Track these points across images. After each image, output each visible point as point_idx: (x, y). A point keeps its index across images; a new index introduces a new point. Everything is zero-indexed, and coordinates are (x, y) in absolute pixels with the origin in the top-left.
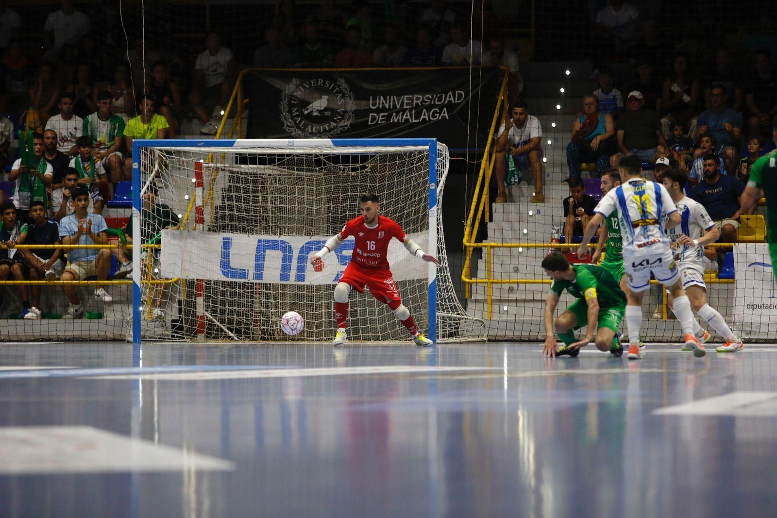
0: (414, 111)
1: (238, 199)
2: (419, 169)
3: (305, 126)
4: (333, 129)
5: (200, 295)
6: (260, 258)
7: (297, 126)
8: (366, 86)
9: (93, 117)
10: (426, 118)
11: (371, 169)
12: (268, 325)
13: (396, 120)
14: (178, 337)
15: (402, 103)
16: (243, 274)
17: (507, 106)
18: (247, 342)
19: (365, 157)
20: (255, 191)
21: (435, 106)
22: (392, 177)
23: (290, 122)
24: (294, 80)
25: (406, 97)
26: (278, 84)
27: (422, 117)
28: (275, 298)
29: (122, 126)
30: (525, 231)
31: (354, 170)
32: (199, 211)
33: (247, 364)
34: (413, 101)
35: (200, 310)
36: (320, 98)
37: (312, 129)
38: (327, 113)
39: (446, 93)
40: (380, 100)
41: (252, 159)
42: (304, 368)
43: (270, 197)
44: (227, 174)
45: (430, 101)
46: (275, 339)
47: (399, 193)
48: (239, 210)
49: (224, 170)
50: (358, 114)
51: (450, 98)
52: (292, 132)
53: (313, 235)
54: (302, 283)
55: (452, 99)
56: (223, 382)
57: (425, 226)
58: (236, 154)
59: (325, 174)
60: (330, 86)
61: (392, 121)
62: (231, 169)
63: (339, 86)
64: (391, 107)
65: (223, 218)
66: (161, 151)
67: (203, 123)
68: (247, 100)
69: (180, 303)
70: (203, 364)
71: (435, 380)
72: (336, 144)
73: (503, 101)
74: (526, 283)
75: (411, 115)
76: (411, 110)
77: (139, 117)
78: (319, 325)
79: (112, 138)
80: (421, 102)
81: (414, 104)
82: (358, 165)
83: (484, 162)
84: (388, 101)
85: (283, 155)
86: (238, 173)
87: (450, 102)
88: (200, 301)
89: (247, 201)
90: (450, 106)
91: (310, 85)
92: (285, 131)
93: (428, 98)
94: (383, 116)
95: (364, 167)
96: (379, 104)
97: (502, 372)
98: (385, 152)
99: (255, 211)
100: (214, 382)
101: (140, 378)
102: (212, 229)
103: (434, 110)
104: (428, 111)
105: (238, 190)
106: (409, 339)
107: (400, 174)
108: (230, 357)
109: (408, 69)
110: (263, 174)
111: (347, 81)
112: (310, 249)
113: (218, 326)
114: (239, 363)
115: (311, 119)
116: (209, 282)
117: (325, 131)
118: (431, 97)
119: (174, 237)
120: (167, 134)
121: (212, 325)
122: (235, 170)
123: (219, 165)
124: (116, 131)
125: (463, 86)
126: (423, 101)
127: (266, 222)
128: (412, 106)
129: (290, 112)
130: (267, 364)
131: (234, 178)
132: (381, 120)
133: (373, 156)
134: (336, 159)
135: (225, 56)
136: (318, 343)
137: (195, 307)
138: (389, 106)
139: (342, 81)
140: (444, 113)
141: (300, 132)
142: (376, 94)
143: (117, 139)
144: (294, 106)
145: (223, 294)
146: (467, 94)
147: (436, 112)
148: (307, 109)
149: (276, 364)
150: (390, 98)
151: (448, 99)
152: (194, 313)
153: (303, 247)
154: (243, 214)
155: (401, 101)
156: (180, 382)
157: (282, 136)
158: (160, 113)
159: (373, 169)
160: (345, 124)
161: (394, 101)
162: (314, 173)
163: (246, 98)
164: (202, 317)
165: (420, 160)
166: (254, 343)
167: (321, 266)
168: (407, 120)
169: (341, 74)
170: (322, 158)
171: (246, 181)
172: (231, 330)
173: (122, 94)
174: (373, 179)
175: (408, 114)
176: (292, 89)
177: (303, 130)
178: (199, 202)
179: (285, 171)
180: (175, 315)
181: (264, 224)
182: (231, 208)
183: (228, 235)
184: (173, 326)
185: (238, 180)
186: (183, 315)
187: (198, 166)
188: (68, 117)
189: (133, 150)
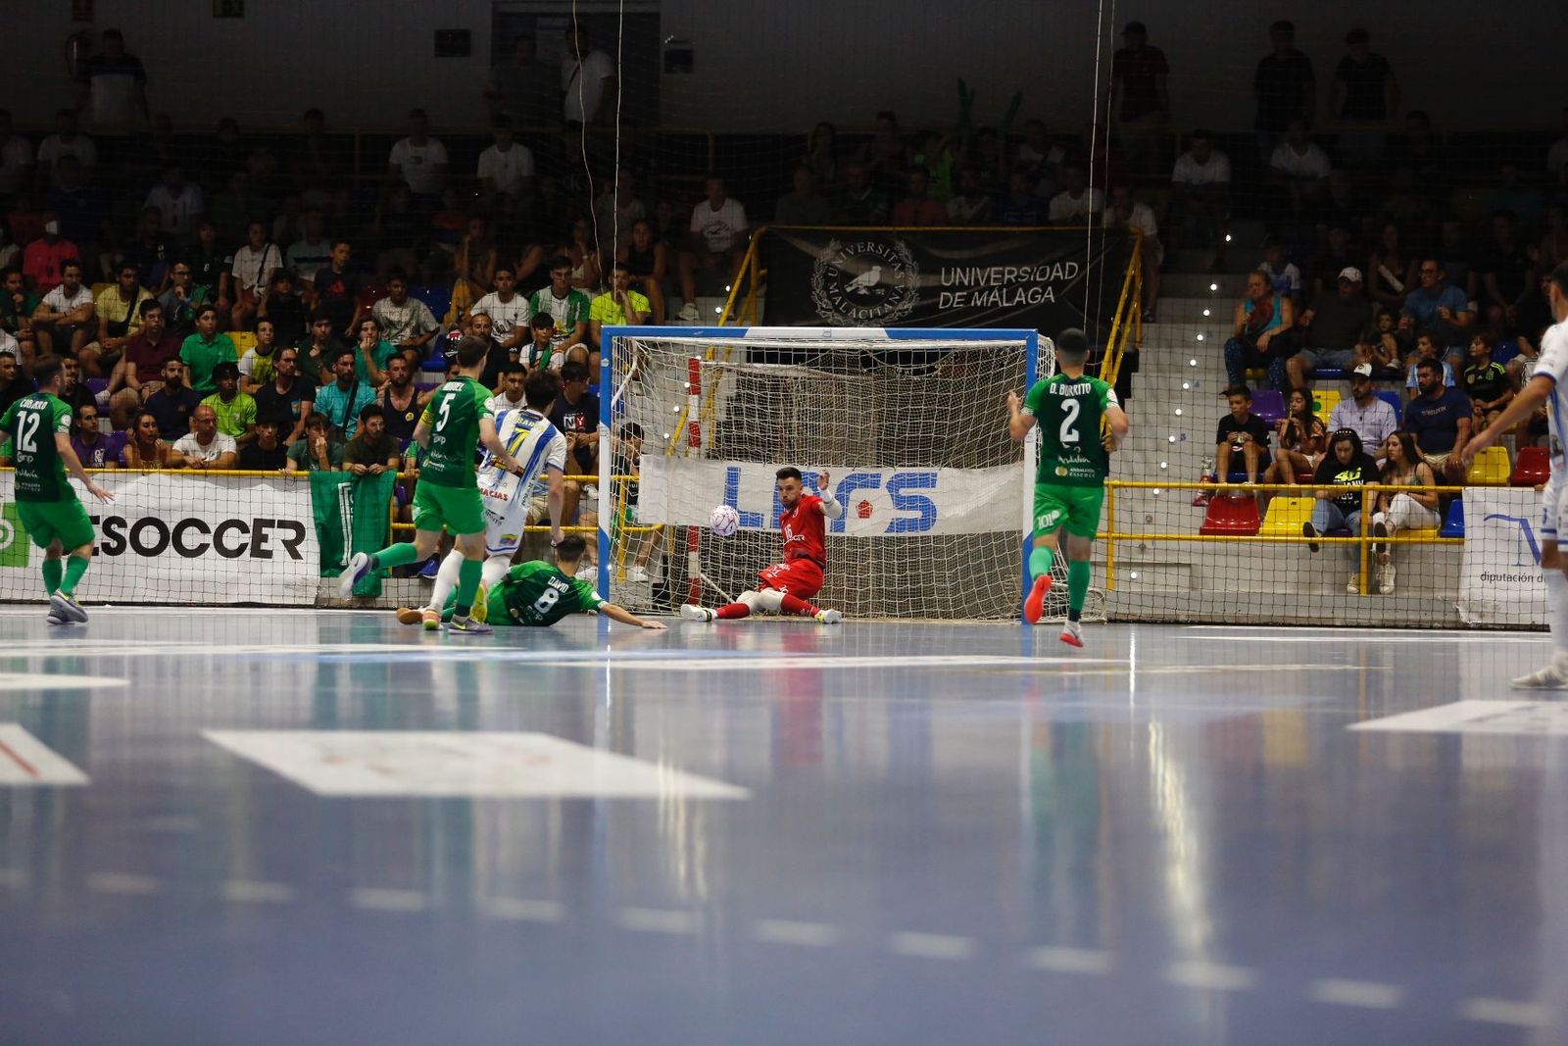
0: (1005, 290)
1: (750, 413)
2: (1010, 373)
3: (848, 309)
4: (887, 314)
5: (695, 550)
7: (836, 309)
8: (936, 253)
9: (544, 294)
10: (1022, 301)
11: (941, 371)
13: (979, 303)
14: (662, 608)
15: (989, 278)
16: (756, 520)
17: (1139, 285)
19: (933, 355)
20: (775, 401)
21: (1035, 283)
22: (971, 384)
23: (825, 303)
24: (832, 244)
25: (993, 269)
26: (807, 247)
27: (1017, 299)
29: (586, 306)
30: (1164, 465)
31: (917, 372)
32: (694, 428)
34: (1003, 275)
35: (694, 569)
36: (870, 270)
37: (857, 313)
38: (880, 292)
39: (1052, 265)
40: (955, 273)
41: (771, 356)
42: (841, 656)
43: (795, 410)
44: (734, 377)
45: (1028, 276)
47: (981, 407)
48: (751, 427)
49: (729, 370)
50: (925, 292)
51: (1057, 272)
52: (828, 318)
53: (858, 465)
54: (841, 535)
55: (1061, 274)
56: (727, 673)
57: (1018, 455)
58: (748, 348)
59: (876, 379)
60: (883, 253)
61: (973, 304)
62: (739, 369)
63: (897, 253)
64: (972, 284)
65: (728, 439)
66: (641, 342)
68: (763, 272)
69: (665, 559)
71: (1029, 676)
72: (892, 336)
73: (1133, 278)
74: (1166, 539)
75: (1001, 296)
76: (1000, 289)
77: (609, 295)
78: (865, 595)
79: (571, 323)
80: (1016, 278)
81: (1006, 279)
82: (924, 366)
83: (1104, 364)
84: (968, 275)
85: (816, 350)
86: (750, 375)
87: (1058, 278)
88: (694, 556)
89: (762, 415)
90: (1058, 285)
91: (856, 250)
92: (818, 316)
93: (1025, 272)
94: (959, 297)
95: (931, 370)
96: (955, 279)
97: (1127, 667)
98: (963, 348)
99: (775, 431)
100: (713, 673)
101: (608, 665)
102: (714, 455)
103: (1035, 289)
104: (1026, 291)
105: (750, 399)
106: (994, 616)
107: (985, 380)
109: (998, 229)
110: (787, 377)
111: (909, 245)
112: (853, 486)
113: (719, 594)
115: (856, 299)
116: (707, 531)
117: (876, 316)
118: (1029, 270)
119: (659, 465)
121: (710, 592)
122: (744, 370)
123: (723, 363)
124: (577, 314)
125: (1077, 254)
126: (1019, 276)
127: (790, 445)
128: (1003, 282)
129: (826, 288)
131: (744, 382)
132: (958, 303)
133: (945, 352)
134: (892, 356)
136: (863, 620)
137: (686, 567)
138: (970, 282)
139: (901, 246)
140: (1049, 294)
141: (840, 318)
142: (950, 265)
143: (578, 326)
144: (834, 279)
146: (1082, 267)
147: (1037, 292)
148: (851, 286)
150: (970, 272)
151: (1054, 274)
152: (686, 575)
153: (842, 483)
154: (757, 434)
155: (986, 275)
156: (664, 673)
157: (812, 323)
159: (946, 372)
160: (906, 307)
161: (976, 274)
162: (859, 377)
163: (763, 268)
164: (696, 581)
165: (1014, 359)
167: (868, 511)
168: (995, 303)
169: (900, 235)
170: (871, 355)
171: (762, 386)
173: (581, 261)
174: (945, 387)
175: (997, 294)
176: (829, 255)
177: (844, 315)
178: (693, 416)
179: (818, 373)
180: (658, 578)
181: (786, 449)
182: (739, 425)
183: (734, 464)
184: (655, 593)
185: (750, 385)
186: (669, 577)
187: (694, 364)
188: (505, 298)
189: (600, 340)
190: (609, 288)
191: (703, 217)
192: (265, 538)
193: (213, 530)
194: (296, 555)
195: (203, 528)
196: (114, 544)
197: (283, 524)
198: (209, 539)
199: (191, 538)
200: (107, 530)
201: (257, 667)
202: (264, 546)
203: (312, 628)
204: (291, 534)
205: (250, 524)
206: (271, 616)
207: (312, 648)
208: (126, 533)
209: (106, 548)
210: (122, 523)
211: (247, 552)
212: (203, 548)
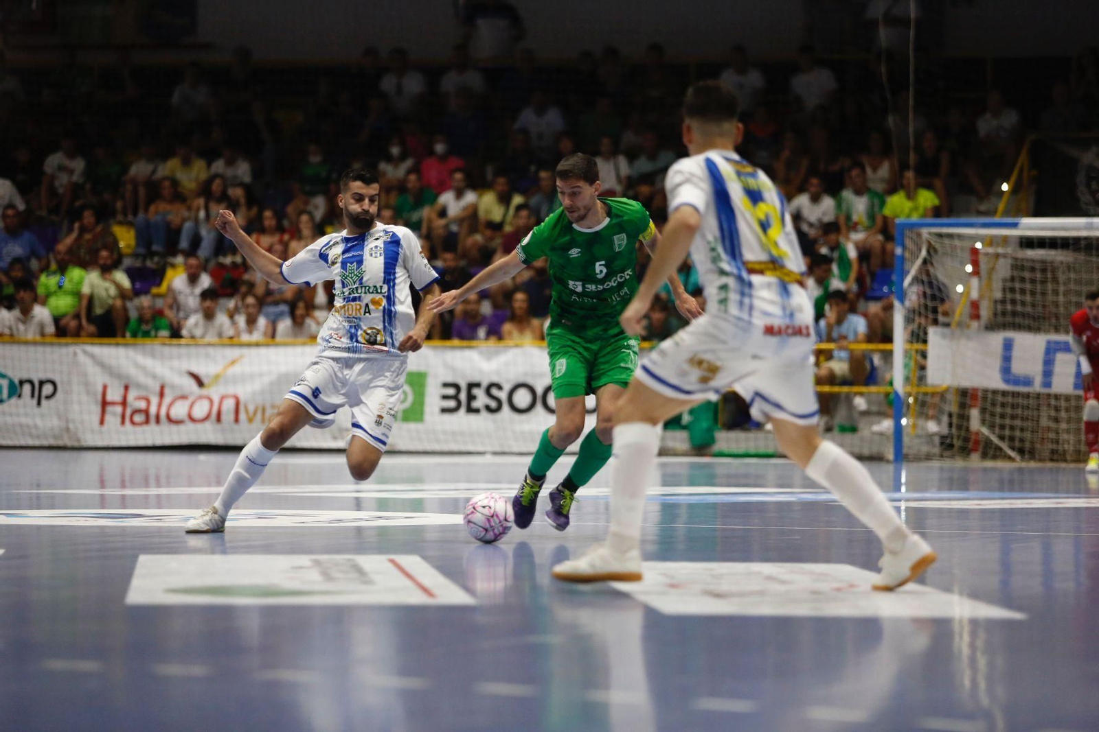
1: (1023, 291)
5: (975, 406)
6: (1048, 363)
7: (1096, 203)
9: (847, 194)
12: (1057, 442)
14: (947, 455)
16: (1028, 382)
18: (1033, 464)
20: (1044, 282)
23: (1088, 198)
24: (1093, 148)
26: (1073, 152)
28: (1067, 410)
29: (883, 204)
32: (975, 305)
33: (1032, 490)
35: (975, 421)
41: (1041, 243)
43: (1062, 289)
44: (1010, 261)
46: (1065, 461)
48: (1023, 304)
49: (1005, 256)
52: (1090, 209)
56: (1003, 512)
58: (1021, 237)
62: (1013, 254)
65: (1004, 313)
66: (930, 234)
67: (981, 199)
68: (1034, 172)
69: (950, 415)
70: (979, 490)
79: (872, 216)
85: (1079, 238)
86: (1023, 259)
88: (975, 413)
89: (1033, 293)
92: (1082, 209)
99: (1044, 306)
100: (993, 511)
102: (992, 327)
105: (1023, 280)
108: (1011, 482)
110: (1054, 262)
114: (1022, 490)
116: (986, 391)
119: (944, 336)
120: (937, 212)
121: (988, 443)
122: (1018, 255)
123: (1000, 250)
124: (876, 210)
129: (1088, 186)
130: (1057, 491)
131: (1018, 265)
135: (1010, 119)
137: (968, 421)
143: (876, 219)
144: (1094, 178)
145: (1003, 405)
149: (1067, 492)
152: (968, 429)
154: (1029, 309)
156: (950, 511)
158: (929, 187)
163: (1034, 169)
164: (977, 433)
166: (1039, 465)
171: (1033, 269)
172: (1013, 448)
176: (1091, 158)
178: (975, 295)
179: (1081, 257)
180: (945, 431)
181: (1053, 321)
182: (1013, 302)
183: (1010, 334)
184: (942, 444)
185: (1023, 268)
186: (954, 430)
187: (975, 252)
188: (815, 199)
189: (896, 234)
190: (902, 187)
191: (986, 125)
196: (493, 404)
200: (488, 392)
207: (657, 490)
208: (503, 395)
209: (488, 408)
210: (499, 387)
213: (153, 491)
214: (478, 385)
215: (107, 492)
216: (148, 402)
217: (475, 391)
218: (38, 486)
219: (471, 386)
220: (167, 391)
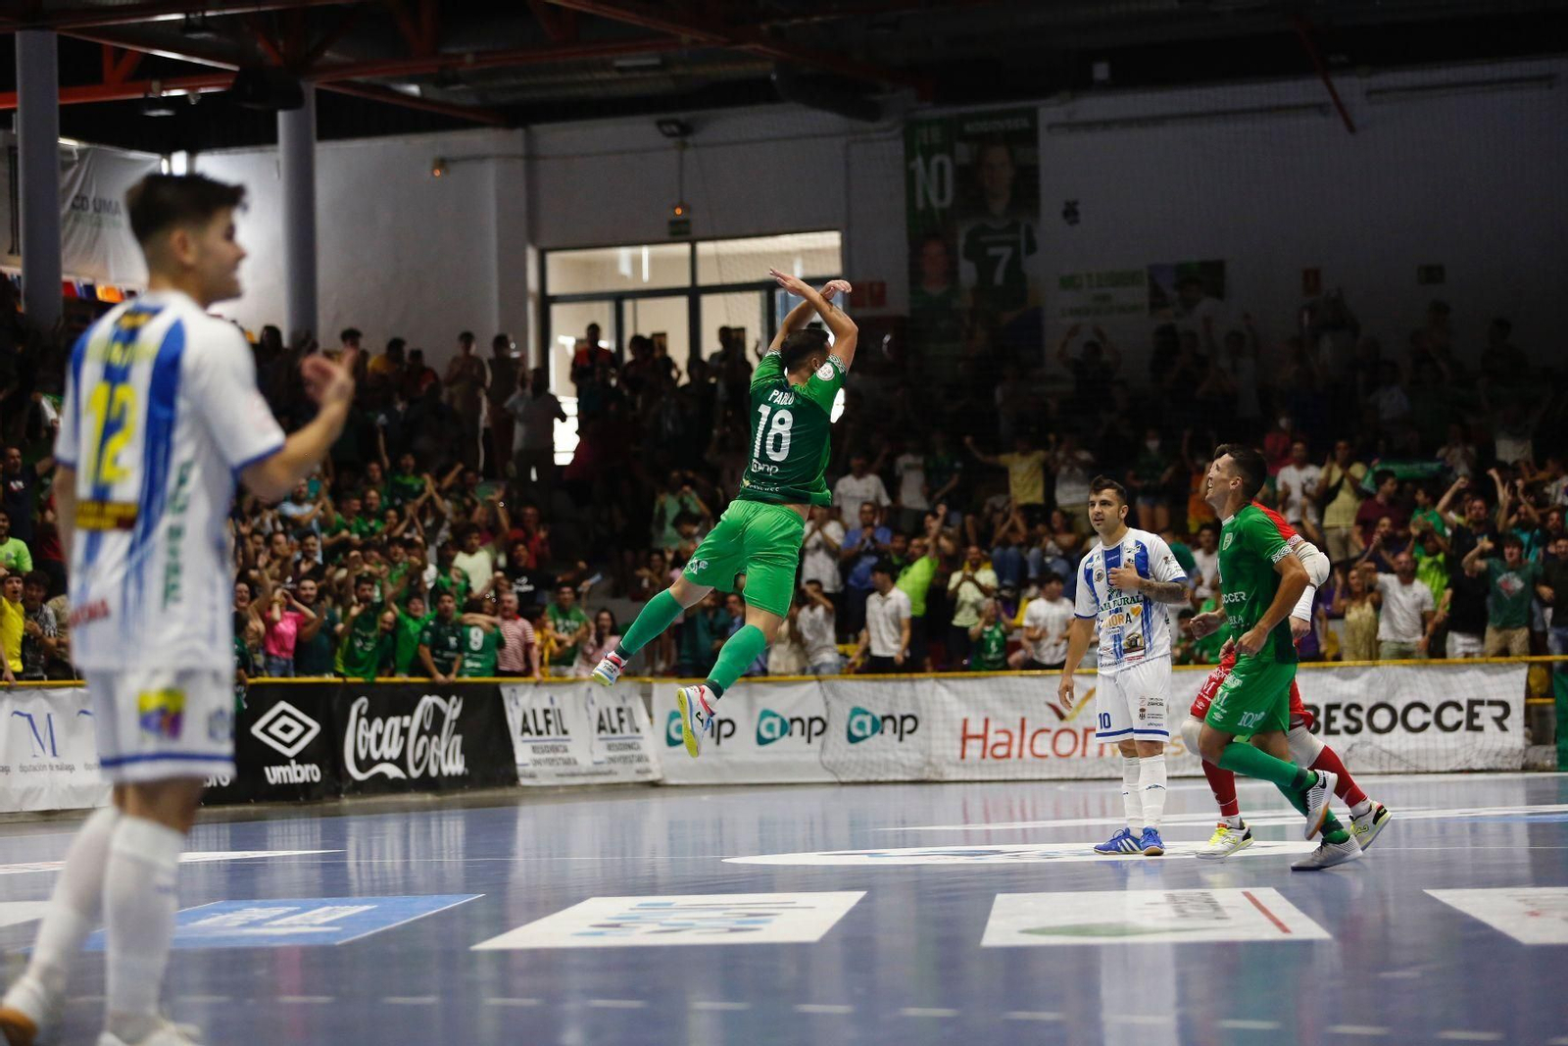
192: (1477, 715)
193: (1433, 710)
194: (1504, 729)
195: (1426, 709)
196: (1353, 725)
197: (1491, 703)
198: (1430, 717)
199: (1416, 718)
200: (1347, 713)
201: (1475, 827)
202: (1476, 722)
203: (1520, 793)
204: (1498, 711)
205: (1464, 704)
206: (1484, 781)
207: (1520, 809)
208: (1363, 716)
209: (1348, 730)
210: (1359, 708)
211: (1464, 725)
212: (1425, 726)
213: (1018, 825)
214: (1337, 707)
215: (971, 827)
216: (1011, 736)
217: (1334, 713)
218: (904, 823)
219: (1330, 708)
220: (1028, 723)
